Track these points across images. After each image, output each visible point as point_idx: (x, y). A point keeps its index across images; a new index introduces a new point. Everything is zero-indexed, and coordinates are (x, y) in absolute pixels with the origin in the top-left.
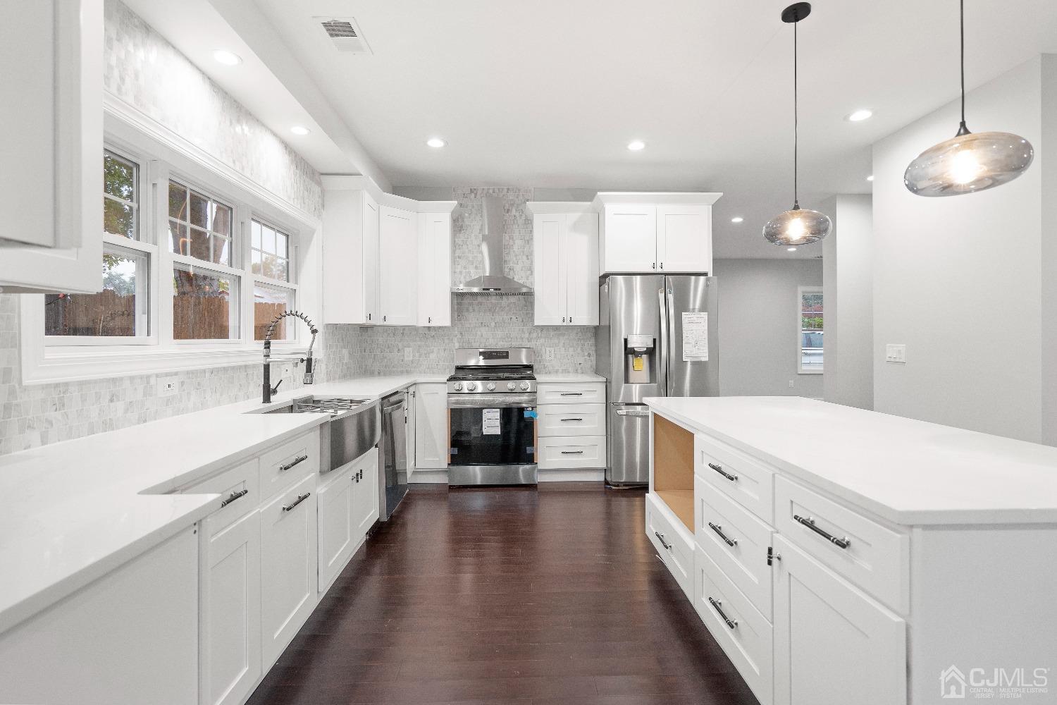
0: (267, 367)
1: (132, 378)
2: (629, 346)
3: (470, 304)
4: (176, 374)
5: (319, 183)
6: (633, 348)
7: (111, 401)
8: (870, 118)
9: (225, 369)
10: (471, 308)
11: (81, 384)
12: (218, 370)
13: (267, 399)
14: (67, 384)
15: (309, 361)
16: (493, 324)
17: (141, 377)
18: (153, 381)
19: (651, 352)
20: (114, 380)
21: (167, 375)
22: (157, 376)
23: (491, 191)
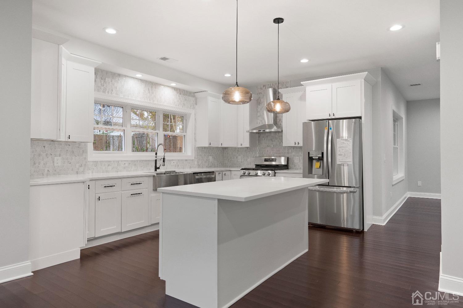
0: (156, 160)
1: (114, 161)
2: (310, 156)
3: (263, 137)
4: (127, 161)
5: (194, 96)
6: (312, 157)
7: (108, 166)
8: (401, 29)
9: (146, 161)
10: (263, 139)
11: (101, 161)
12: (143, 161)
13: (156, 170)
14: (97, 161)
15: (164, 159)
16: (272, 146)
17: (117, 161)
18: (120, 162)
19: (321, 159)
20: (109, 161)
21: (124, 161)
22: (121, 161)
23: (272, 85)
